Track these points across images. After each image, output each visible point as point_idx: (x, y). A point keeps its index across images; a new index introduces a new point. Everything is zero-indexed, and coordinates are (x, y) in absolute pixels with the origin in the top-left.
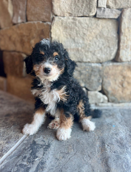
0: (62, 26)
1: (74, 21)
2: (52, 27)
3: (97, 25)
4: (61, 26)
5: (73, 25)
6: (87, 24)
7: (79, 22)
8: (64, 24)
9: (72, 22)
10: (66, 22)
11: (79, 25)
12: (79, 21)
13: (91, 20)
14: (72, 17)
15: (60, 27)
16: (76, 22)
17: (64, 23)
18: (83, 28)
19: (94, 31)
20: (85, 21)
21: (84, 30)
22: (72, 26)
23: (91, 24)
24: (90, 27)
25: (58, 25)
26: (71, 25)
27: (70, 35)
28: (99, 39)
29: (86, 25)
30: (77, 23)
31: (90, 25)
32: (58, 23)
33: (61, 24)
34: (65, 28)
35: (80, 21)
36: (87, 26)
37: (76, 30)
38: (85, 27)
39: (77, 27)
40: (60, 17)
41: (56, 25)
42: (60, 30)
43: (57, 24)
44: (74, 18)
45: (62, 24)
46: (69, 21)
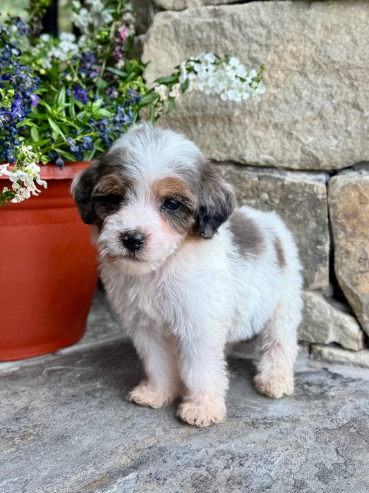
0: (178, 42)
1: (216, 20)
2: (146, 47)
3: (304, 23)
4: (175, 43)
5: (212, 34)
6: (262, 24)
7: (232, 21)
8: (182, 34)
9: (209, 24)
10: (189, 27)
11: (236, 31)
12: (232, 16)
13: (282, 8)
14: (211, 7)
15: (173, 45)
16: (221, 24)
17: (184, 31)
18: (250, 40)
19: (291, 47)
20: (255, 16)
21: (255, 46)
22: (208, 37)
23: (282, 23)
24: (277, 36)
25: (165, 40)
26: (205, 35)
28: (312, 77)
29: (260, 30)
30: (227, 24)
31: (275, 29)
32: (163, 33)
33: (172, 36)
34: (188, 46)
35: (235, 17)
36: (264, 32)
38: (256, 38)
39: (226, 37)
40: (169, 12)
41: (156, 39)
42: (171, 54)
43: (159, 37)
44: (217, 8)
45: (176, 32)
46: (197, 21)
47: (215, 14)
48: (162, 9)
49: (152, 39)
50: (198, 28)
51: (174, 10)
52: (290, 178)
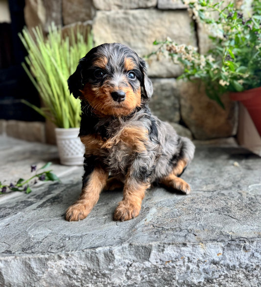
2: (94, 27)
5: (125, 22)
6: (145, 19)
7: (133, 17)
8: (111, 22)
9: (123, 18)
11: (135, 21)
12: (133, 15)
14: (123, 11)
16: (128, 18)
17: (112, 20)
18: (141, 25)
19: (158, 29)
20: (142, 15)
21: (143, 28)
22: (123, 23)
24: (152, 24)
27: (123, 37)
29: (144, 22)
30: (131, 18)
31: (151, 21)
34: (114, 26)
35: (135, 15)
36: (146, 23)
37: (131, 29)
38: (143, 24)
39: (131, 24)
40: (104, 12)
41: (99, 23)
42: (106, 30)
44: (126, 11)
46: (117, 16)
47: (125, 13)
48: (98, 10)
49: (97, 23)
50: (118, 19)
51: (105, 10)
52: (164, 81)
